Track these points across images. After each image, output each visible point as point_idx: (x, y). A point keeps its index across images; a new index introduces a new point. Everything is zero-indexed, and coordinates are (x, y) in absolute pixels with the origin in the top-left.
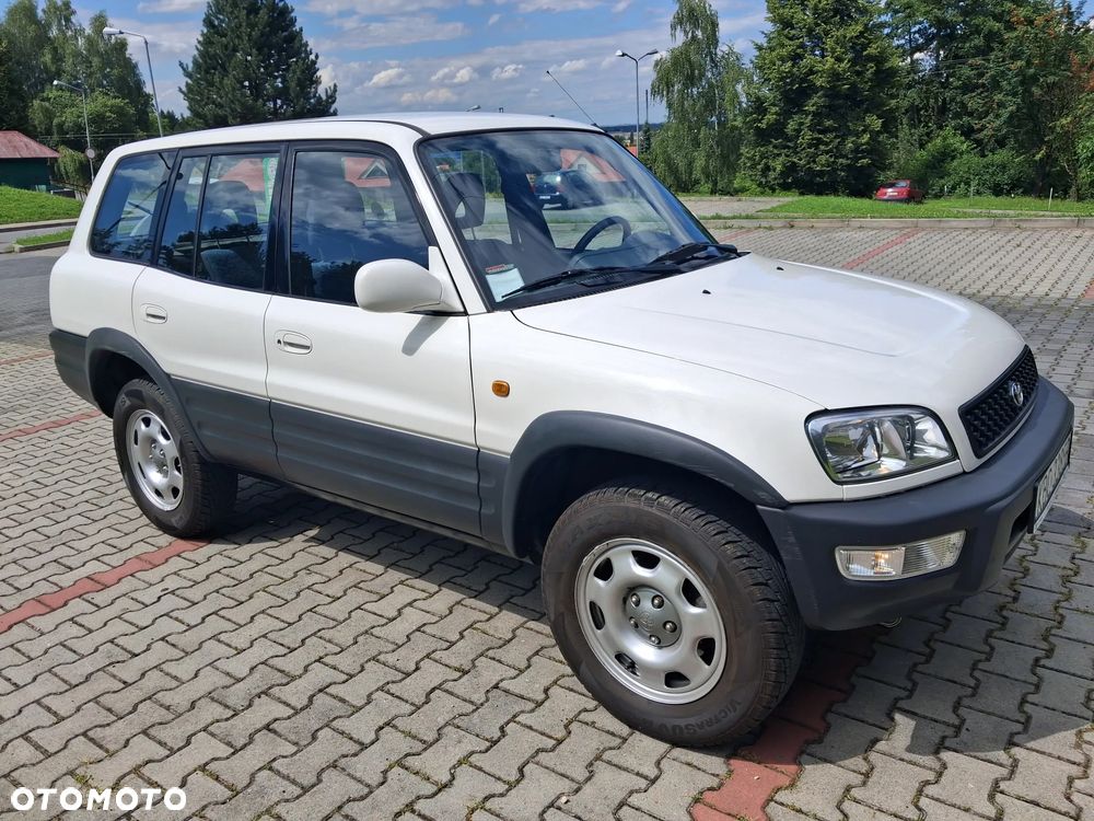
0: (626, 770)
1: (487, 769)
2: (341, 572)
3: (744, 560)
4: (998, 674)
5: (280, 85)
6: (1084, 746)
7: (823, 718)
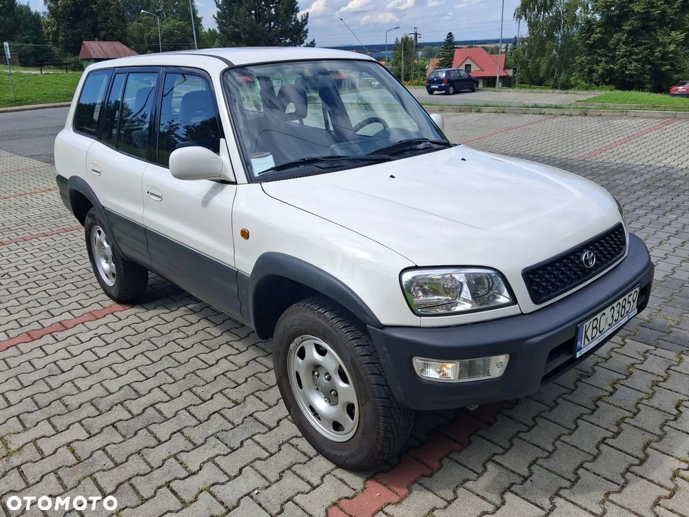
0: (302, 478)
1: (222, 466)
2: (196, 333)
3: (367, 358)
4: (572, 445)
5: (274, 13)
6: (607, 503)
7: (441, 461)
